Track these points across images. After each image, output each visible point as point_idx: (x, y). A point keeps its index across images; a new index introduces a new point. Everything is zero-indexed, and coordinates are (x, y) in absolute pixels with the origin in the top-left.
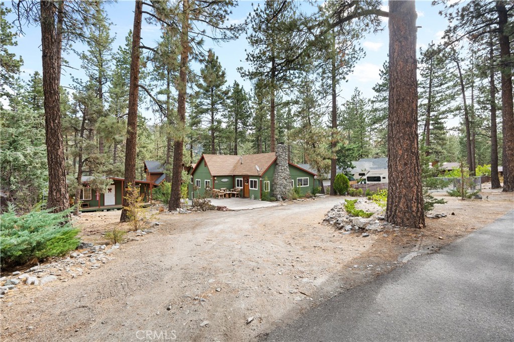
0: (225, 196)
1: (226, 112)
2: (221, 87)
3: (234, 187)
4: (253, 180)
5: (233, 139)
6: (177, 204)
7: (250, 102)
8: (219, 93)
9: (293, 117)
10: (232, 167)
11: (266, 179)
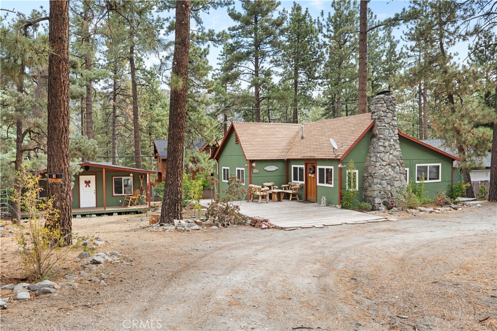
0: (271, 198)
1: (279, 56)
2: (270, 14)
3: (288, 180)
4: (325, 167)
5: (291, 101)
6: (175, 212)
7: (320, 36)
8: (267, 24)
9: (399, 59)
10: (284, 143)
11: (352, 165)
